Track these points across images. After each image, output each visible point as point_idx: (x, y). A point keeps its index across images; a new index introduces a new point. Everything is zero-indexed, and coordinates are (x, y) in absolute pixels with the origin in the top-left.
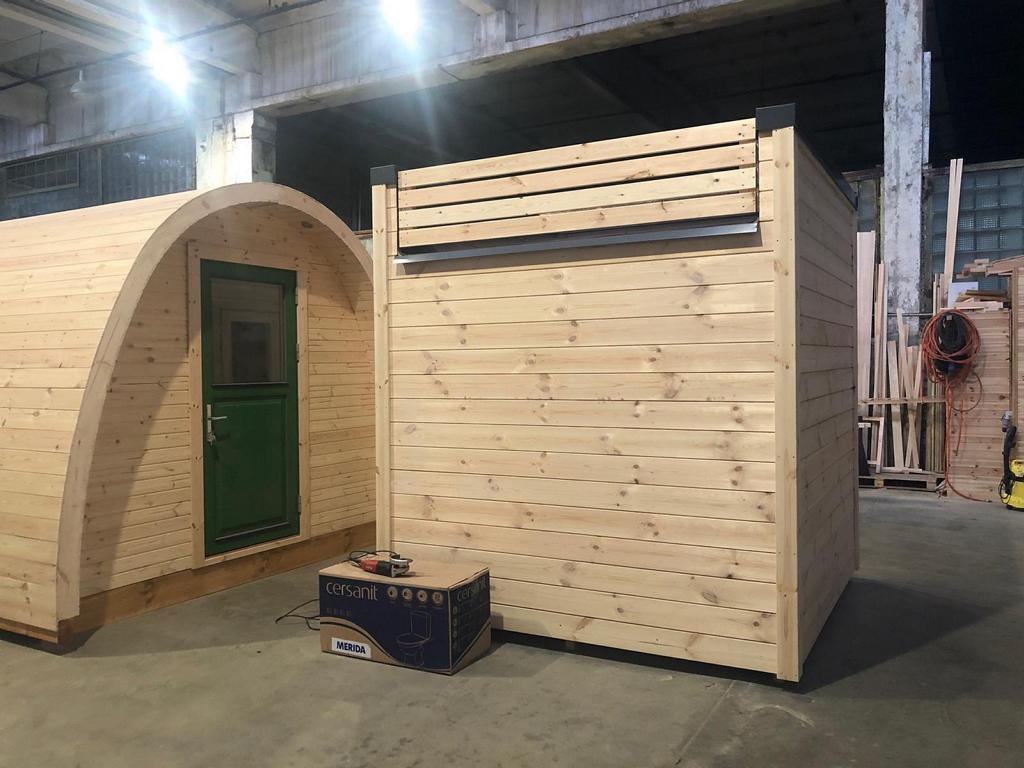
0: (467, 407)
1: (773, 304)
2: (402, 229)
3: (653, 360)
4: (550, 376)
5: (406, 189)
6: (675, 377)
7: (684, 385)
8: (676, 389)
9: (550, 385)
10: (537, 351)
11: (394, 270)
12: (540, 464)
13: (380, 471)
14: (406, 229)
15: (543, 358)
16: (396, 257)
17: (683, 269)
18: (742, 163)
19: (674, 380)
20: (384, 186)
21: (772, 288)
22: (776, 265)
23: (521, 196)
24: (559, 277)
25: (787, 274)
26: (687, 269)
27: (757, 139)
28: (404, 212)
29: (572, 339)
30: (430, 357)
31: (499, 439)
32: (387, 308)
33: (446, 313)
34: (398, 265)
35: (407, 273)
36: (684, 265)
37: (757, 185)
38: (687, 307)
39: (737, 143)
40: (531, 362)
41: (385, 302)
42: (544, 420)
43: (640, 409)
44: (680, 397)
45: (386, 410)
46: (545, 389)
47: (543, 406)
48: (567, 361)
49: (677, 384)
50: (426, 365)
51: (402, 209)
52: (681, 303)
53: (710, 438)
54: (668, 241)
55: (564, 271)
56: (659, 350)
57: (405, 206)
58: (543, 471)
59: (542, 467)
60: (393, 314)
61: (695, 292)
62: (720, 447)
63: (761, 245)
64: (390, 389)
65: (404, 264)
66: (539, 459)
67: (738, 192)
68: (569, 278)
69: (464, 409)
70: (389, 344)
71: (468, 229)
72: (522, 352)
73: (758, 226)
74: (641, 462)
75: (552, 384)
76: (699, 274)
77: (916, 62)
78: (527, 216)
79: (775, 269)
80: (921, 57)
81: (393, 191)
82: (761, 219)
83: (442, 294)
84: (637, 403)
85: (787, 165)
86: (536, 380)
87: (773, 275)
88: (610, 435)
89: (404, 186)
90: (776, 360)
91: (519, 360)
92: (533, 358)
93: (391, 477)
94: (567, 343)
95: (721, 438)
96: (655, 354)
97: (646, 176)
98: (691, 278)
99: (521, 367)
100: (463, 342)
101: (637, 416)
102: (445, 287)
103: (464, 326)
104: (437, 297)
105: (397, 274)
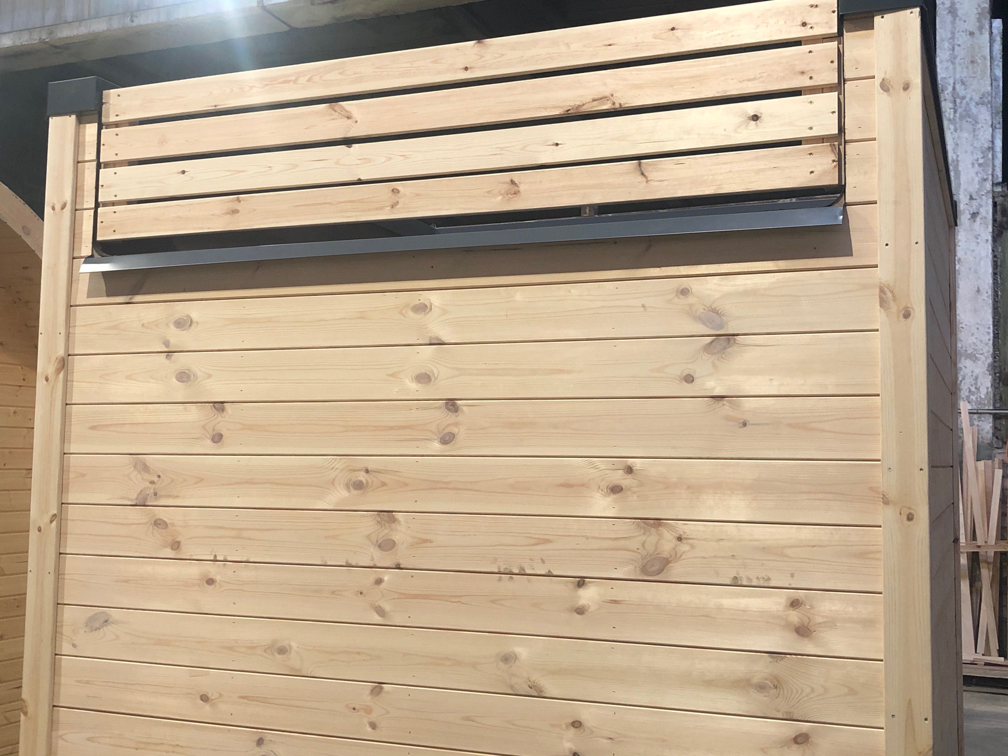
0: (218, 578)
1: (878, 380)
2: (105, 204)
3: (616, 489)
4: (399, 516)
5: (117, 125)
6: (662, 529)
7: (684, 547)
8: (665, 555)
9: (396, 537)
10: (372, 463)
11: (83, 287)
12: (368, 710)
13: (30, 710)
14: (113, 204)
15: (383, 477)
16: (89, 259)
17: (683, 301)
18: (808, 83)
19: (661, 536)
20: (74, 117)
21: (876, 343)
22: (885, 296)
23: (348, 142)
24: (423, 308)
25: (907, 315)
26: (691, 300)
27: (840, 34)
28: (111, 170)
29: (447, 439)
30: (146, 468)
31: (282, 651)
32: (64, 364)
33: (184, 376)
34: (93, 274)
35: (109, 294)
36: (685, 292)
37: (841, 129)
38: (689, 379)
39: (797, 43)
40: (359, 486)
41: (61, 352)
42: (380, 612)
43: (589, 595)
44: (676, 571)
45: (49, 580)
46: (387, 545)
47: (379, 581)
48: (434, 485)
49: (667, 544)
50: (137, 484)
51: (107, 165)
52: (679, 370)
53: (739, 667)
54: (651, 241)
55: (435, 298)
56: (629, 470)
57: (114, 158)
58: (373, 726)
59: (373, 717)
60: (76, 376)
61: (708, 348)
62: (761, 687)
63: (848, 252)
64: (61, 534)
65: (104, 274)
66: (366, 698)
67: (797, 142)
68: (444, 312)
69: (211, 582)
70: (64, 437)
71: (237, 206)
72: (340, 463)
73: (845, 213)
74: (588, 714)
75: (401, 533)
76: (715, 311)
77: (981, 33)
78: (360, 182)
79: (883, 302)
80: (987, 27)
81: (91, 129)
82: (849, 199)
83: (177, 337)
84: (581, 582)
85: (906, 87)
86: (367, 525)
87: (878, 318)
88: (522, 651)
89: (113, 119)
90: (886, 502)
91: (333, 482)
92: (362, 477)
93: (53, 723)
94: (436, 447)
95: (762, 669)
96: (618, 477)
97: (606, 106)
98: (699, 319)
99: (338, 496)
100: (218, 438)
101: (580, 611)
102: (183, 324)
103: (219, 406)
104: (167, 343)
105: (90, 295)
